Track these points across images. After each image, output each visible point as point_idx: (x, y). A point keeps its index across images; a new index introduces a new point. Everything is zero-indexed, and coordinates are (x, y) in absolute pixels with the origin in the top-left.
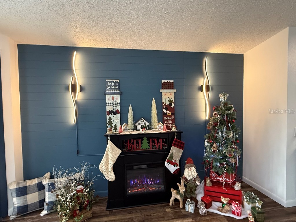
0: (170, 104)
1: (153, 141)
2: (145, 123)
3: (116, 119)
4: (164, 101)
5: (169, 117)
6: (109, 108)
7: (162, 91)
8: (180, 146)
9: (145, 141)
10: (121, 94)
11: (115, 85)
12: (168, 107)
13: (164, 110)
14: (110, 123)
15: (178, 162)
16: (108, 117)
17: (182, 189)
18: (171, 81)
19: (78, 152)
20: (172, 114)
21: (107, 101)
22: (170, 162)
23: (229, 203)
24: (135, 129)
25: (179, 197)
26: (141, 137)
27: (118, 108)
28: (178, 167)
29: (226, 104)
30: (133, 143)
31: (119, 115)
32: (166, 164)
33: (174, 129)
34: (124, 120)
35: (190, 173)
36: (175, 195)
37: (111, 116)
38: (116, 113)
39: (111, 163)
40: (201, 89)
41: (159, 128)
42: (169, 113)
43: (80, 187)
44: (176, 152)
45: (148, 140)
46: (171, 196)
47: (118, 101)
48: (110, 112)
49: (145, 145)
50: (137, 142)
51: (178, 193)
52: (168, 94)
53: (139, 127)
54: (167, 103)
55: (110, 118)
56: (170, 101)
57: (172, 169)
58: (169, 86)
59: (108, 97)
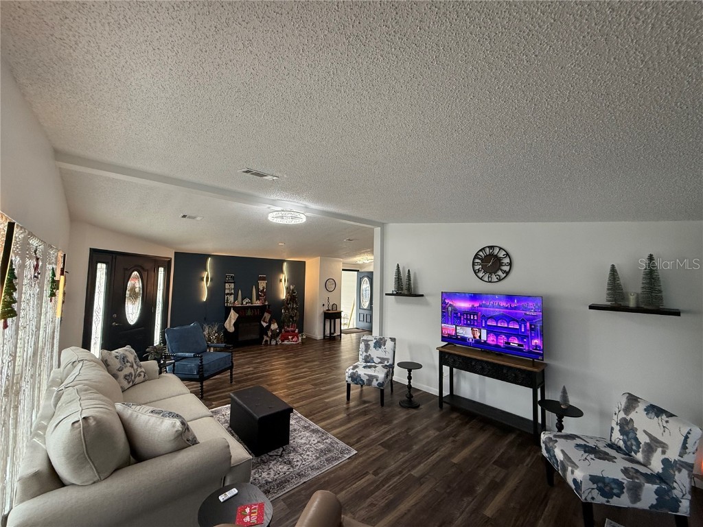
0: (264, 290)
1: (254, 310)
2: (247, 300)
3: (231, 298)
4: (259, 287)
5: (263, 297)
6: (227, 291)
7: (259, 282)
8: (269, 312)
9: (249, 311)
10: (234, 283)
11: (231, 278)
12: (262, 291)
13: (260, 293)
14: (228, 300)
15: (268, 320)
16: (226, 297)
17: (270, 334)
18: (264, 276)
19: (205, 319)
20: (264, 295)
21: (226, 287)
23: (292, 339)
24: (242, 304)
25: (268, 339)
26: (246, 308)
27: (233, 291)
28: (268, 324)
29: (293, 290)
30: (242, 312)
31: (233, 296)
32: (262, 322)
33: (266, 303)
34: (236, 299)
35: (274, 326)
36: (265, 338)
37: (228, 296)
38: (231, 294)
39: (233, 322)
40: (281, 281)
41: (258, 303)
42: (262, 295)
43: (216, 335)
44: (267, 316)
45: (251, 310)
46: (263, 339)
47: (233, 287)
48: (228, 294)
49: (249, 313)
50: (245, 312)
51: (268, 336)
52: (262, 283)
53: (244, 303)
54: (261, 289)
56: (263, 288)
58: (263, 279)
59: (227, 284)
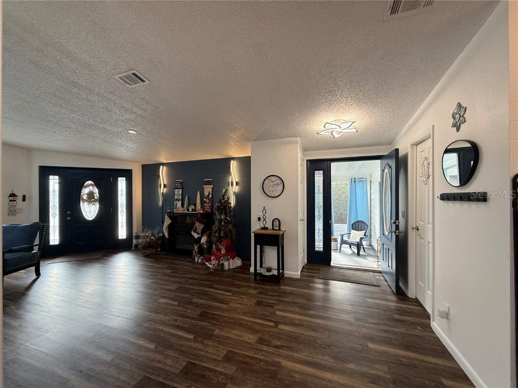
0: (209, 195)
1: (192, 219)
2: (193, 207)
3: (179, 204)
4: (205, 193)
5: (208, 204)
6: (176, 197)
7: (204, 186)
8: (202, 222)
9: (188, 218)
10: (182, 189)
11: (180, 184)
12: (207, 197)
13: (205, 199)
14: (176, 206)
15: (200, 232)
16: (175, 202)
18: (210, 180)
19: (162, 222)
20: (210, 202)
21: (176, 193)
22: (195, 232)
24: (188, 210)
26: (191, 215)
27: (181, 197)
28: (199, 236)
30: (182, 219)
31: (181, 201)
32: (192, 232)
34: (183, 205)
37: (177, 202)
38: (178, 200)
39: (167, 227)
40: (229, 184)
42: (207, 201)
44: (199, 226)
45: (190, 217)
47: (181, 193)
49: (188, 220)
50: (184, 218)
52: (208, 189)
53: (190, 210)
54: (207, 194)
55: (176, 204)
56: (209, 193)
57: (196, 236)
58: (208, 183)
59: (176, 190)
